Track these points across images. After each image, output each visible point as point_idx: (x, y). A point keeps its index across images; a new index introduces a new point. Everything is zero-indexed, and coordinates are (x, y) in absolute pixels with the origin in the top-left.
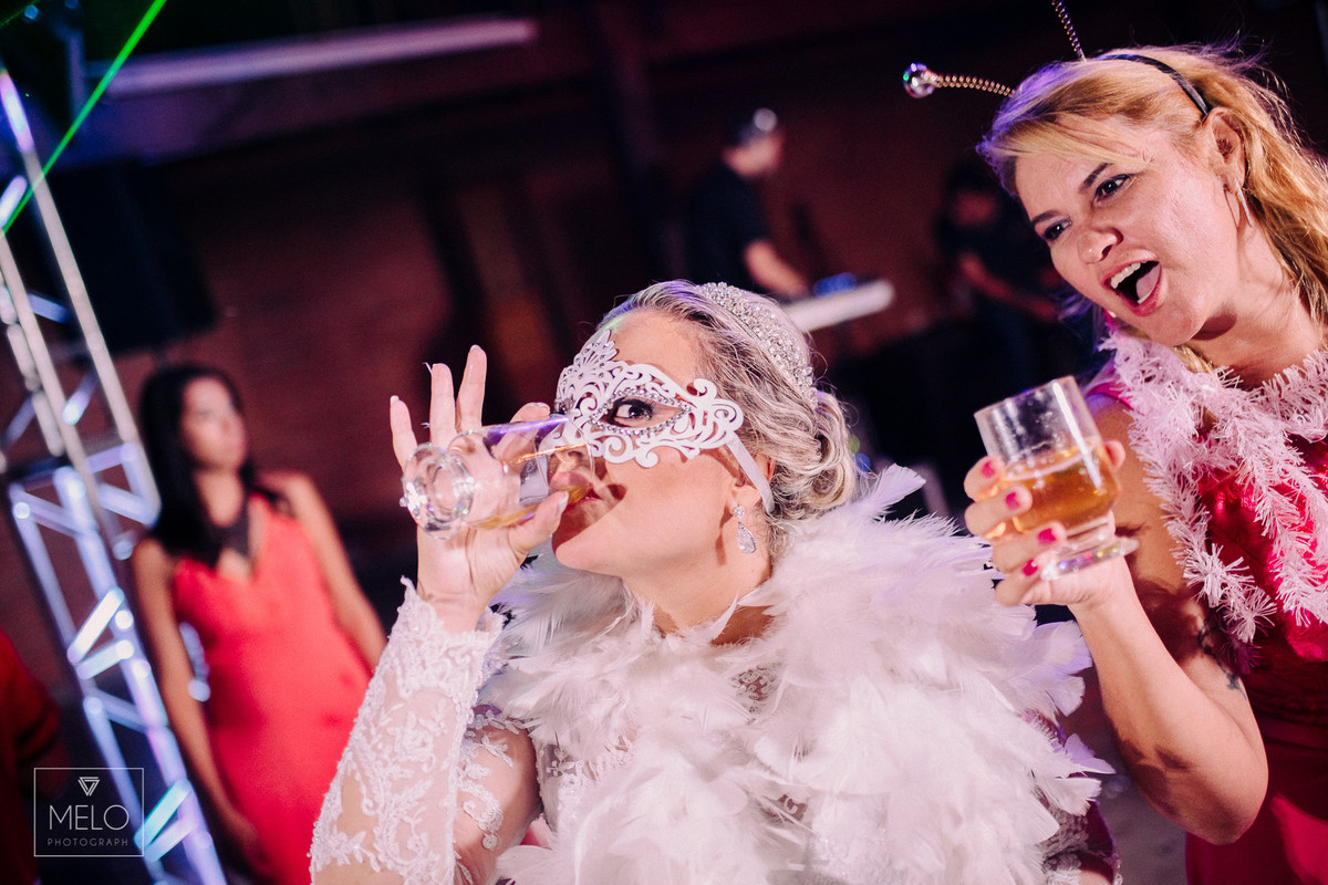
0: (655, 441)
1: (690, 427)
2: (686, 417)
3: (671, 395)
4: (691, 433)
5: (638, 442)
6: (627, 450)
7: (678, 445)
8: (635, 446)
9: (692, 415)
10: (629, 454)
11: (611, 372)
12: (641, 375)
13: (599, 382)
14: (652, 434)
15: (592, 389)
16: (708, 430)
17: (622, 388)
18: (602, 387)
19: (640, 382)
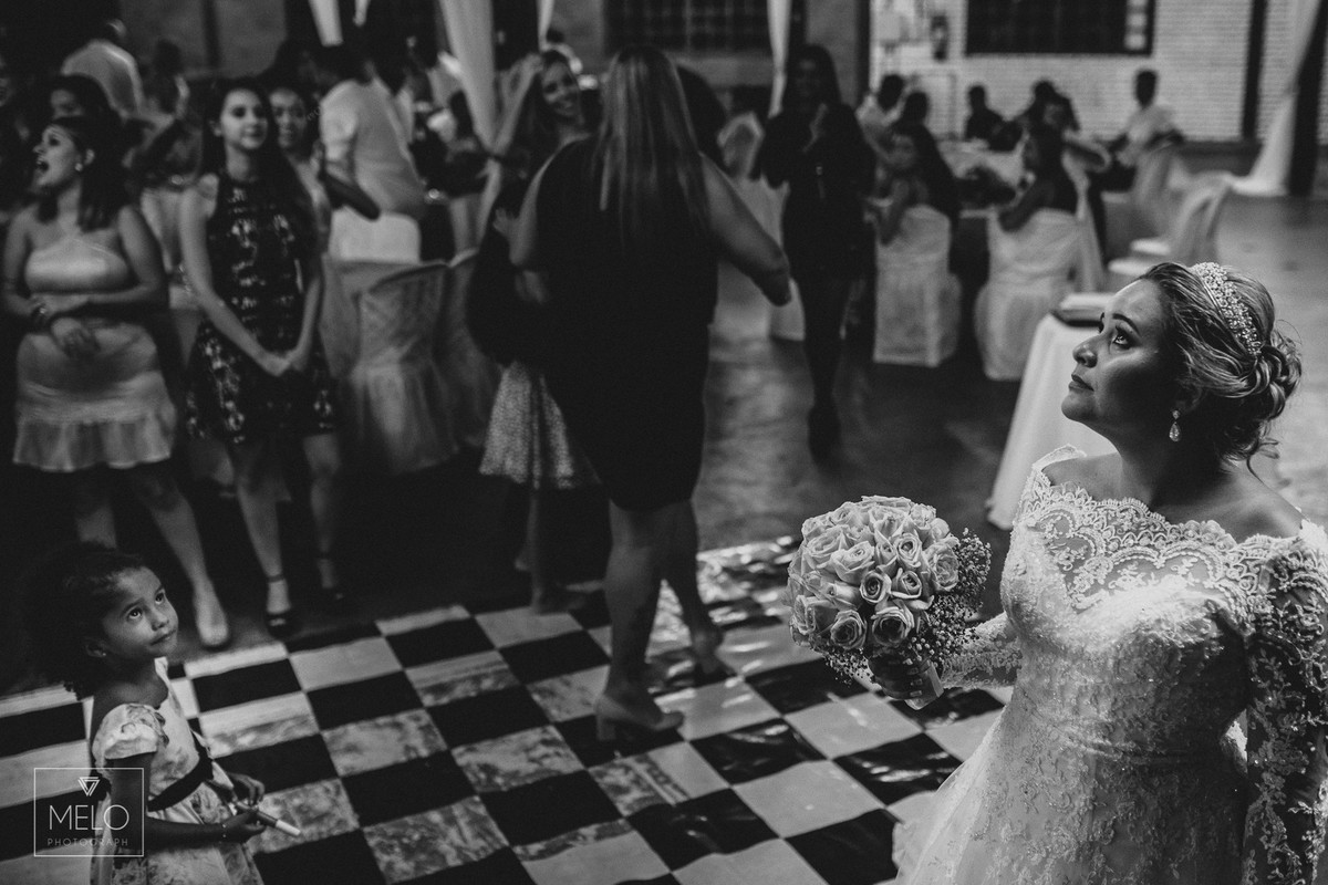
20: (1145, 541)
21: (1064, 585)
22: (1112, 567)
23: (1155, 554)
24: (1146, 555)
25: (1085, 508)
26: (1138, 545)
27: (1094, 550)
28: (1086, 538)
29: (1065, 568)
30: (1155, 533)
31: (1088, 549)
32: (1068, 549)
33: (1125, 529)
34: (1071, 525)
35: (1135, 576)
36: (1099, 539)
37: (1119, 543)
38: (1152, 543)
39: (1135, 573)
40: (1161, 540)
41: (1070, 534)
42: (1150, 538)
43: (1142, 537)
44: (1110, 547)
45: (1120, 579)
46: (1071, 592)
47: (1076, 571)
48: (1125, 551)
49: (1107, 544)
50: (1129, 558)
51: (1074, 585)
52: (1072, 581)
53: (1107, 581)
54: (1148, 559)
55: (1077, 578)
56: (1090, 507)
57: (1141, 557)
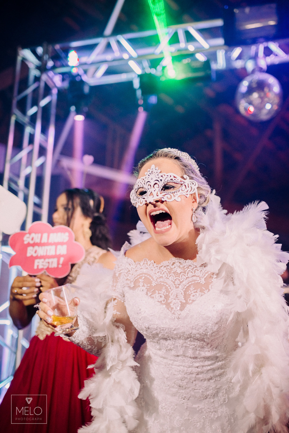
0: (179, 194)
1: (185, 189)
2: (184, 186)
3: (179, 181)
4: (186, 190)
5: (175, 195)
6: (172, 198)
7: (184, 194)
8: (174, 196)
9: (185, 185)
10: (173, 198)
11: (162, 176)
12: (171, 176)
13: (159, 180)
14: (178, 192)
15: (157, 182)
16: (190, 189)
17: (166, 180)
18: (160, 181)
19: (171, 178)
20: (190, 274)
21: (168, 310)
22: (183, 292)
23: (198, 279)
24: (194, 281)
25: (154, 269)
26: (188, 277)
27: (169, 288)
28: (162, 283)
29: (163, 302)
30: (192, 269)
31: (166, 288)
32: (157, 292)
33: (179, 272)
34: (152, 280)
35: (196, 292)
36: (169, 282)
37: (179, 280)
38: (194, 274)
39: (196, 291)
40: (196, 271)
41: (154, 284)
42: (192, 272)
43: (188, 273)
44: (176, 283)
45: (191, 296)
46: (173, 312)
47: (169, 301)
48: (184, 283)
49: (174, 282)
50: (188, 285)
51: (172, 308)
52: (170, 306)
53: (186, 301)
54: (196, 282)
55: (171, 304)
56: (156, 268)
57: (193, 282)
